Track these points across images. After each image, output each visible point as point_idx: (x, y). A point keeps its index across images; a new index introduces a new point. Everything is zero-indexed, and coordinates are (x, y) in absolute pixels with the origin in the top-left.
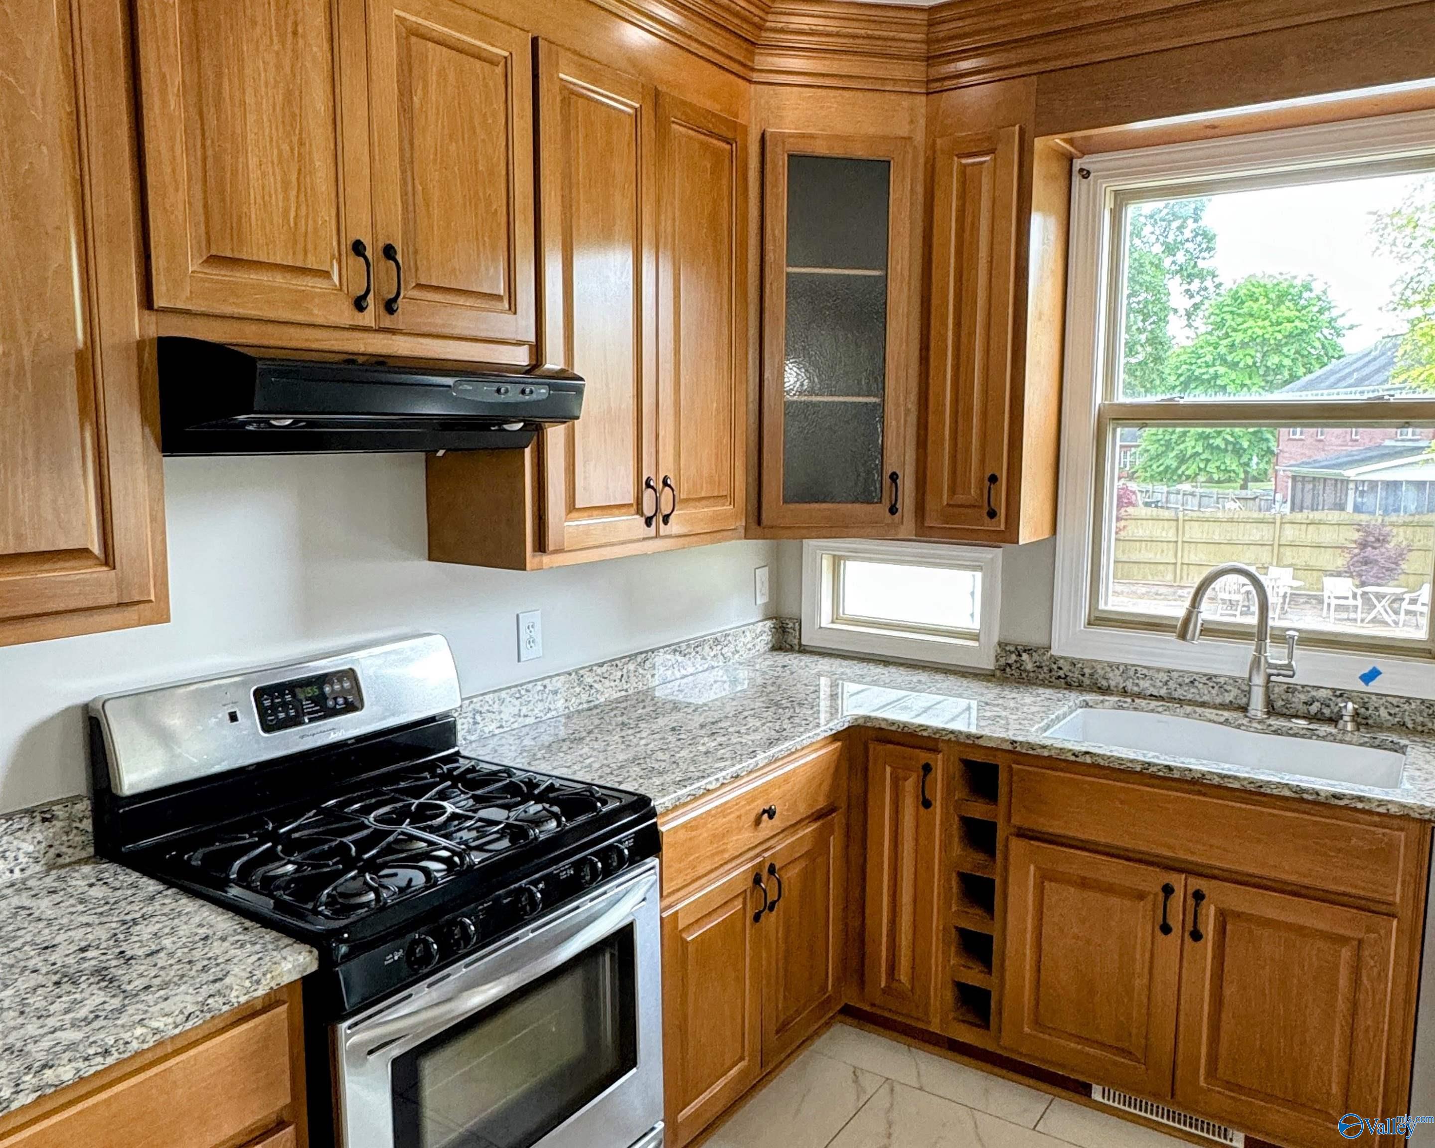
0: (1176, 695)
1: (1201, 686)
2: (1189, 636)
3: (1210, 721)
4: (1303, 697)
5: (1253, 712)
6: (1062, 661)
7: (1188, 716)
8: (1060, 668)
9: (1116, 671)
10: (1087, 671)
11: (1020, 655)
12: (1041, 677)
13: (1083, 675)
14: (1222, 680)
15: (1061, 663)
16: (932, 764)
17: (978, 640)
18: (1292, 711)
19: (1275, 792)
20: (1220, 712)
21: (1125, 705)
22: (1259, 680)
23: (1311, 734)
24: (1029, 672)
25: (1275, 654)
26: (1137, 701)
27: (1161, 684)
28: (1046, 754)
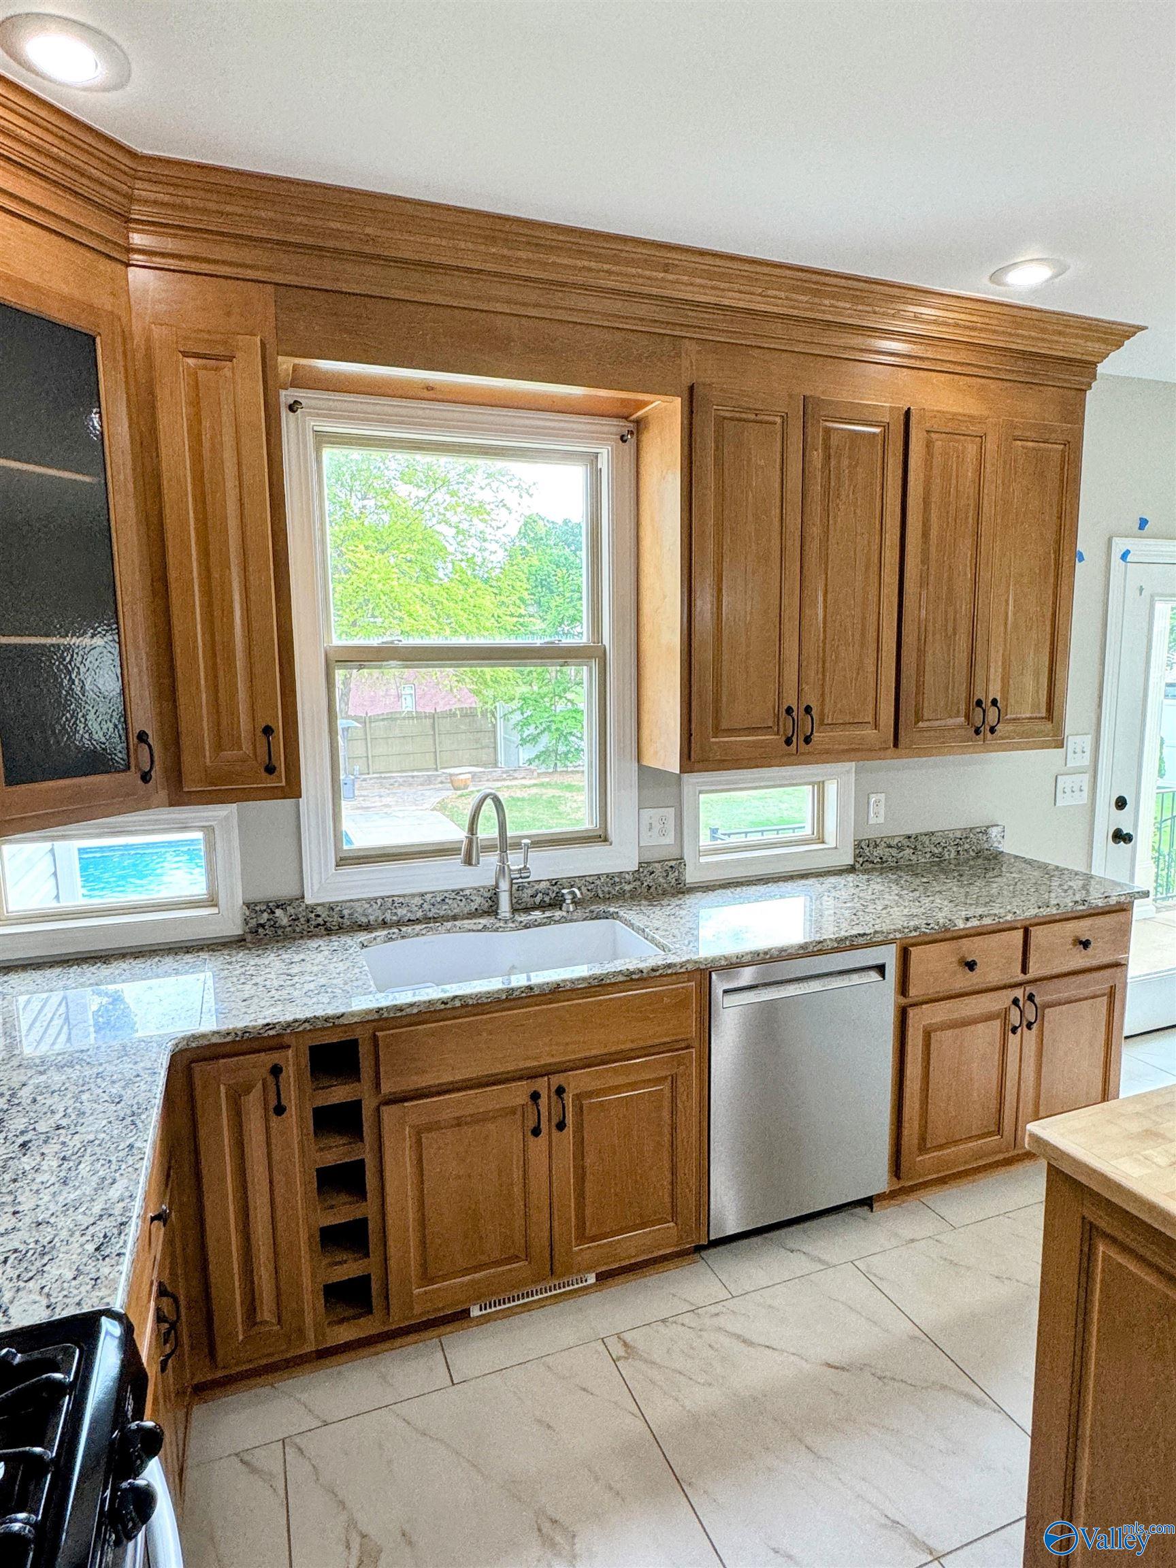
0: (430, 915)
1: (450, 902)
2: (474, 862)
3: (469, 931)
4: (530, 892)
5: (503, 914)
6: (319, 908)
7: (449, 931)
8: (318, 916)
9: (375, 906)
10: (346, 912)
11: (274, 913)
12: (298, 929)
13: (342, 917)
14: (467, 892)
15: (319, 910)
16: (282, 1064)
17: (216, 905)
18: (523, 906)
19: (613, 980)
20: (477, 921)
21: (394, 936)
22: (504, 885)
23: (551, 921)
24: (284, 927)
25: (515, 860)
26: (404, 929)
27: (416, 909)
28: (415, 1011)
